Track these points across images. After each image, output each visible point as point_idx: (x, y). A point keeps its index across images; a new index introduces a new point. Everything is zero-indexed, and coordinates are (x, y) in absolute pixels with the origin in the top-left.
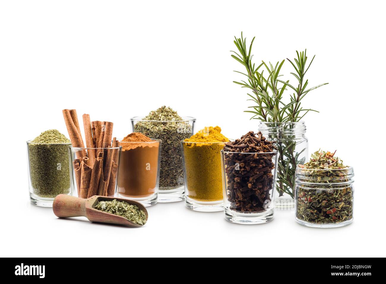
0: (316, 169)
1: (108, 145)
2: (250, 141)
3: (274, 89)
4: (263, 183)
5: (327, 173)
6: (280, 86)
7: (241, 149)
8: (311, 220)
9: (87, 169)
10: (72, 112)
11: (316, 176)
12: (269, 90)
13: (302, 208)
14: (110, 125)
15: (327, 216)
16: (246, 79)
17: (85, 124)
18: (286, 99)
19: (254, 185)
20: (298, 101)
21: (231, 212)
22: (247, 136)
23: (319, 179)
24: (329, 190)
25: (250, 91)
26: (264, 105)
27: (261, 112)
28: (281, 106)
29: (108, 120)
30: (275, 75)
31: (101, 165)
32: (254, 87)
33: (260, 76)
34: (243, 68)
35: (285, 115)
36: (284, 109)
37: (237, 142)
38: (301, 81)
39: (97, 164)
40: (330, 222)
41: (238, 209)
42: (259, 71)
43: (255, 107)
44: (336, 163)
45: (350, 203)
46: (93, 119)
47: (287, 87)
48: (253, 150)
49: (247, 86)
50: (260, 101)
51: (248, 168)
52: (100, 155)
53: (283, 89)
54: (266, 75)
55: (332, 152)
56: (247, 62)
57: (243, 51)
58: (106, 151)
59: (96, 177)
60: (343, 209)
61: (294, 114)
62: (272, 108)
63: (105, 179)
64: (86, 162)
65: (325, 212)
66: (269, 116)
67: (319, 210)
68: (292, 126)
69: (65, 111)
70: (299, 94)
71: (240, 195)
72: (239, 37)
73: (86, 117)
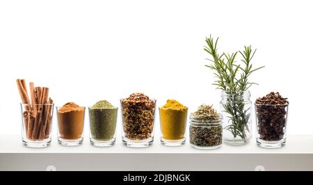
0: (201, 115)
1: (45, 102)
2: (272, 98)
3: (231, 70)
4: (279, 123)
5: (207, 118)
6: (234, 68)
7: (266, 102)
8: (198, 145)
9: (32, 118)
10: (22, 81)
11: (201, 119)
12: (228, 71)
13: (193, 138)
14: (47, 89)
15: (207, 142)
16: (213, 64)
17: (31, 89)
18: (238, 76)
19: (274, 124)
20: (245, 78)
21: (260, 141)
22: (270, 95)
23: (203, 121)
24: (209, 127)
25: (216, 71)
26: (224, 80)
27: (222, 85)
28: (235, 81)
29: (45, 86)
30: (231, 61)
31: (41, 115)
32: (218, 69)
33: (222, 62)
34: (211, 57)
35: (238, 86)
36: (237, 83)
37: (264, 98)
38: (248, 65)
39: (38, 114)
40: (209, 146)
41: (264, 139)
42: (222, 59)
43: (219, 82)
44: (213, 112)
45: (221, 135)
46: (36, 85)
47: (239, 69)
48: (273, 103)
49: (214, 68)
50: (222, 78)
51: (270, 114)
52: (41, 109)
53: (236, 70)
54: (226, 61)
55: (210, 105)
56: (214, 53)
57: (211, 47)
58: (44, 107)
59: (38, 123)
60: (217, 138)
61: (243, 86)
62: (229, 82)
63: (44, 125)
64: (31, 113)
65: (206, 140)
66: (227, 87)
67: (203, 139)
68: (242, 94)
69: (18, 80)
70: (247, 73)
71: (265, 130)
72: (208, 37)
73: (31, 84)
